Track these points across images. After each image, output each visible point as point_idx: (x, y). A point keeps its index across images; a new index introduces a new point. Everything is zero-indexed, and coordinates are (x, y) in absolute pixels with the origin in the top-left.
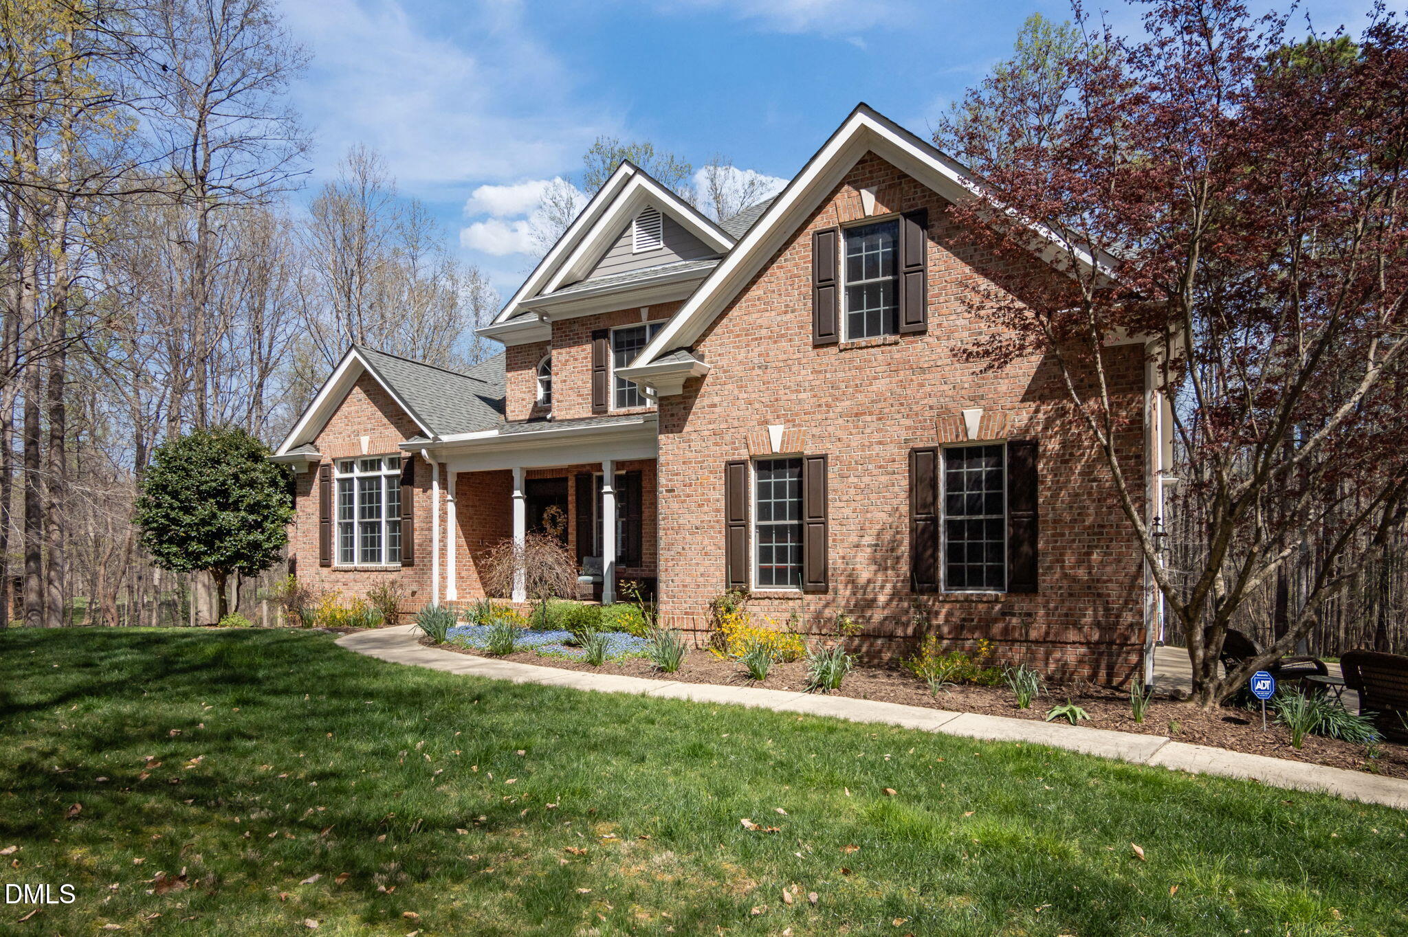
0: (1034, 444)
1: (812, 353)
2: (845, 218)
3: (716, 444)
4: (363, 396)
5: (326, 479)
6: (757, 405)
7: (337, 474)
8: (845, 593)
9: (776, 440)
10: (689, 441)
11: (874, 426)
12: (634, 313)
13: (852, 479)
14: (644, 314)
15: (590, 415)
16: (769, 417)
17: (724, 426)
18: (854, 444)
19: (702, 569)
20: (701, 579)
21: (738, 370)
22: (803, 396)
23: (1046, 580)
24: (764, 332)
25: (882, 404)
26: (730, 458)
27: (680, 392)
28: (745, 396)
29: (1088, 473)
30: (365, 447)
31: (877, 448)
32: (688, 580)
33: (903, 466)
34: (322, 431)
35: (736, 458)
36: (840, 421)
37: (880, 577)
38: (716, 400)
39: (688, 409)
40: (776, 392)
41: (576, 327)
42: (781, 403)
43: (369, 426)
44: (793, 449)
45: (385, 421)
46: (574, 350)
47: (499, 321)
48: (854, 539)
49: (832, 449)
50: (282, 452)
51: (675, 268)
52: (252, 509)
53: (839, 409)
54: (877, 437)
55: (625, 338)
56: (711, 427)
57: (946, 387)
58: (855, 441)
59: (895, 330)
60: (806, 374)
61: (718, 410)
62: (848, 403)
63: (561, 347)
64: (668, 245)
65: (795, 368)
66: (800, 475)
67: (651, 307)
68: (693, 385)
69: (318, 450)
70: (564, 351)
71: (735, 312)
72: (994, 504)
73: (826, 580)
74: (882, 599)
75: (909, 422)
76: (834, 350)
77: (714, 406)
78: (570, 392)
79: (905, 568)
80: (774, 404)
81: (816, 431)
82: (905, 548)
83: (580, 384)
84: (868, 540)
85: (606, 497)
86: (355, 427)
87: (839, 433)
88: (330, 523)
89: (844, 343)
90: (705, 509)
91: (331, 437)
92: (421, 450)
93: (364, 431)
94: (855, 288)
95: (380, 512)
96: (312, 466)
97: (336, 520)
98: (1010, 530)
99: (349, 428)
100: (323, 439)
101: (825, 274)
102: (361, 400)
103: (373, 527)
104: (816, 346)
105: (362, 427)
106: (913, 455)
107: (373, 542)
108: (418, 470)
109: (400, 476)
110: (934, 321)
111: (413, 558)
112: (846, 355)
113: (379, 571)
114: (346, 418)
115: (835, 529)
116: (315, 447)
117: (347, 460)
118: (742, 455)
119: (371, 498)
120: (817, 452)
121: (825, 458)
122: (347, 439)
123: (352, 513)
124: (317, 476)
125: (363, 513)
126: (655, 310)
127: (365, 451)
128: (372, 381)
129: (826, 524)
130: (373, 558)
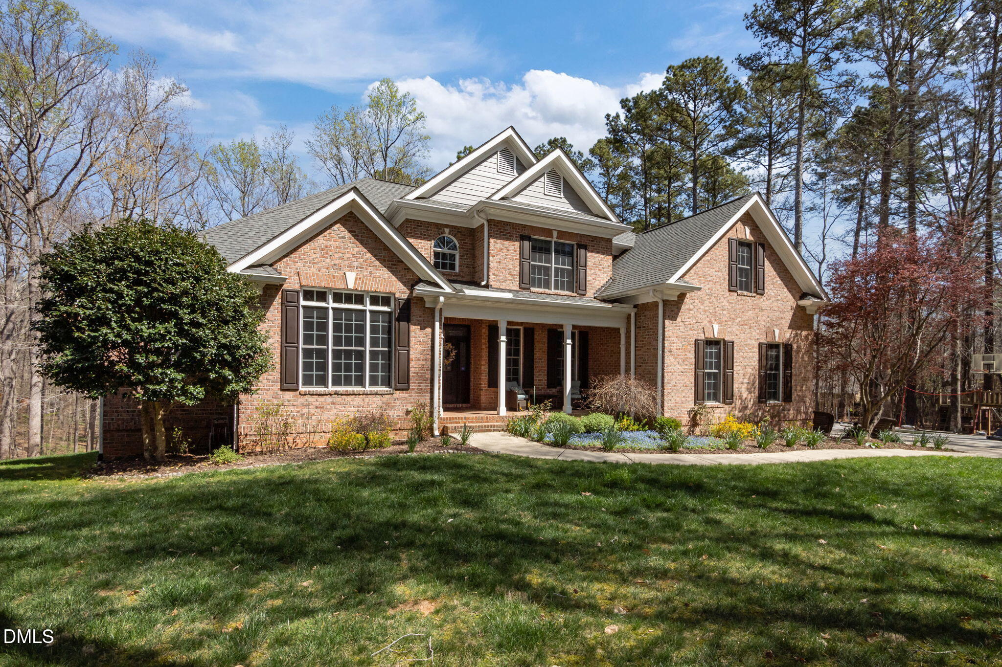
0: (791, 345)
1: (728, 293)
2: (739, 236)
3: (691, 329)
4: (347, 234)
5: (290, 303)
6: (708, 313)
7: (302, 301)
8: (738, 403)
9: (716, 332)
10: (679, 326)
11: (748, 331)
12: (549, 232)
13: (741, 353)
14: (555, 234)
15: (518, 289)
16: (713, 320)
17: (694, 321)
18: (742, 338)
19: (684, 394)
20: (684, 399)
22: (725, 312)
23: (794, 396)
24: (710, 278)
25: (751, 322)
26: (697, 338)
27: (676, 299)
28: (703, 308)
29: (802, 358)
30: (351, 281)
31: (749, 341)
32: (678, 399)
33: (756, 349)
34: (285, 256)
35: (699, 338)
36: (737, 327)
37: (749, 397)
38: (691, 307)
39: (679, 309)
40: (715, 309)
41: (508, 228)
42: (717, 314)
43: (356, 264)
44: (721, 337)
45: (377, 263)
46: (507, 243)
47: (408, 197)
48: (741, 380)
49: (735, 340)
50: (236, 269)
51: (568, 212)
53: (737, 321)
54: (749, 336)
55: (538, 245)
56: (689, 320)
57: (769, 319)
58: (742, 336)
59: (756, 292)
60: (725, 303)
61: (692, 312)
62: (739, 319)
63: (497, 238)
64: (566, 198)
65: (722, 299)
66: (720, 349)
67: (559, 231)
68: (682, 297)
69: (280, 273)
70: (499, 241)
71: (699, 265)
72: (777, 366)
73: (732, 398)
74: (750, 406)
75: (758, 331)
76: (735, 294)
77: (690, 310)
78: (503, 271)
79: (757, 392)
80: (714, 314)
81: (729, 330)
82: (757, 384)
83: (510, 266)
84: (746, 381)
86: (337, 262)
87: (738, 332)
88: (297, 348)
89: (739, 292)
90: (686, 362)
91: (300, 265)
92: (438, 297)
93: (350, 267)
94: (740, 268)
95: (361, 342)
96: (271, 289)
97: (301, 345)
98: (784, 378)
99: (328, 260)
100: (287, 264)
101: (734, 259)
102: (344, 238)
103: (348, 354)
104: (730, 291)
105: (346, 262)
106: (760, 345)
107: (348, 368)
108: (415, 311)
109: (390, 313)
110: (766, 291)
111: (408, 383)
112: (739, 297)
113: (367, 394)
114: (323, 250)
115: (735, 375)
116: (276, 270)
117: (315, 289)
118: (702, 337)
119: (349, 329)
120: (730, 340)
121: (733, 342)
122: (324, 271)
123: (323, 340)
124: (278, 299)
125: (337, 341)
126: (561, 234)
127: (351, 286)
128: (360, 224)
129: (733, 373)
130: (348, 382)
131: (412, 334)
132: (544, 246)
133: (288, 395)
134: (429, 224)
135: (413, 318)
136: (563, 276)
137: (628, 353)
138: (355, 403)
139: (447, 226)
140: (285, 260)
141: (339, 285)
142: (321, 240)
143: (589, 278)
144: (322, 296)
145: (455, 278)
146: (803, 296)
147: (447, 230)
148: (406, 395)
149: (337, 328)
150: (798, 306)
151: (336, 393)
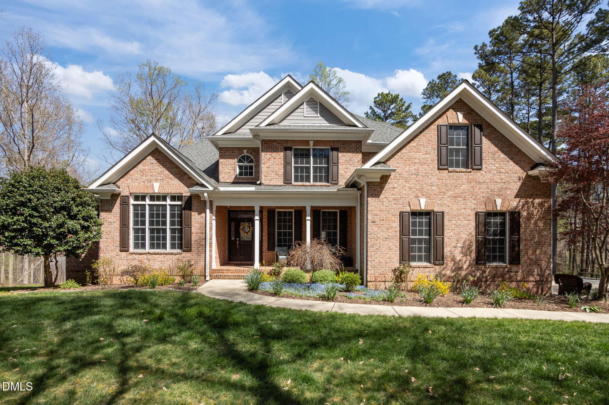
0: (519, 213)
1: (438, 172)
2: (451, 121)
3: (395, 204)
4: (154, 161)
5: (125, 203)
6: (414, 190)
7: (132, 201)
8: (450, 264)
9: (423, 204)
10: (383, 202)
11: (462, 202)
12: (307, 142)
13: (453, 222)
14: (311, 143)
15: (282, 184)
16: (419, 195)
17: (399, 197)
18: (454, 208)
19: (388, 256)
20: (388, 260)
21: (405, 175)
22: (433, 188)
23: (523, 259)
24: (417, 161)
25: (465, 194)
26: (402, 210)
27: (379, 180)
28: (409, 185)
29: (535, 224)
30: (156, 188)
31: (463, 211)
32: (382, 260)
33: (473, 217)
34: (122, 177)
35: (405, 210)
36: (449, 199)
37: (464, 259)
38: (395, 185)
39: (382, 188)
40: (422, 185)
41: (275, 144)
42: (425, 190)
43: (159, 178)
44: (429, 208)
45: (172, 176)
46: (274, 154)
47: (218, 134)
48: (454, 244)
49: (445, 210)
50: (93, 187)
51: (323, 126)
52: (85, 219)
53: (448, 195)
54: (463, 206)
55: (299, 152)
56: (393, 196)
57: (489, 190)
58: (455, 207)
59: (472, 168)
60: (434, 180)
61: (396, 190)
62: (451, 192)
63: (267, 152)
64: (322, 116)
65: (430, 176)
66: (430, 219)
67: (314, 141)
68: (385, 178)
69: (119, 188)
70: (268, 154)
71: (403, 151)
72: (503, 233)
73: (443, 260)
74: (465, 267)
75: (475, 202)
76: (447, 171)
77: (395, 188)
78: (272, 173)
79: (473, 255)
80: (421, 190)
81: (439, 202)
82: (474, 247)
83: (277, 169)
84: (460, 245)
85: (307, 221)
86: (149, 178)
87: (449, 204)
88: (129, 228)
89: (450, 169)
90: (390, 230)
91: (129, 181)
92: (204, 193)
93: (156, 180)
94: (451, 149)
95: (164, 223)
96: (115, 196)
97: (132, 227)
98: (509, 242)
99: (144, 177)
100: (123, 182)
101: (444, 141)
102: (153, 163)
103: (158, 231)
104: (439, 169)
105: (154, 178)
106: (477, 214)
107: (158, 238)
108: (194, 203)
109: (181, 205)
110: (484, 166)
111: (191, 247)
112: (451, 174)
113: (166, 254)
114: (141, 172)
115: (446, 240)
116: (117, 186)
117: (140, 194)
118: (408, 209)
119: (158, 216)
120: (440, 210)
121: (443, 213)
122: (142, 183)
123: (143, 223)
124: (118, 201)
125: (151, 223)
126: (316, 142)
127: (156, 191)
128: (162, 155)
129: (443, 239)
130: (158, 247)
131: (193, 217)
132: (305, 152)
133: (124, 254)
134: (234, 148)
135: (194, 207)
136: (321, 172)
138: (159, 259)
139: (245, 148)
140: (122, 180)
141: (151, 191)
142: (140, 166)
143: (341, 171)
144: (143, 198)
145: (251, 181)
146: (535, 166)
147: (245, 151)
148: (190, 255)
149: (151, 216)
150: (528, 176)
151: (149, 253)
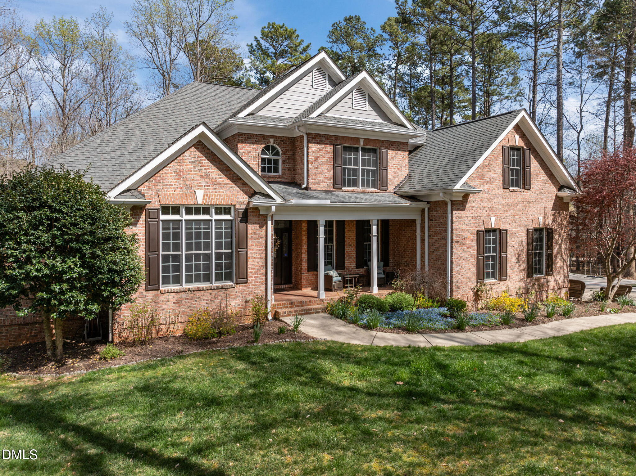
0: (552, 229)
1: (502, 191)
2: (511, 143)
3: (473, 223)
4: (196, 159)
5: (152, 219)
6: (487, 209)
7: (161, 216)
9: (493, 223)
10: (464, 220)
11: (518, 220)
12: (357, 140)
13: (513, 239)
14: (362, 142)
15: (332, 189)
16: (491, 213)
17: (476, 215)
18: (513, 226)
19: (468, 275)
20: (468, 280)
22: (500, 207)
23: (554, 270)
24: (488, 180)
25: (520, 213)
26: (478, 229)
27: (461, 199)
28: (483, 204)
30: (200, 198)
32: (463, 280)
33: (525, 234)
34: (148, 181)
35: (480, 229)
36: (510, 217)
38: (474, 204)
40: (492, 204)
41: (323, 139)
42: (494, 209)
43: (203, 183)
44: (497, 226)
45: (220, 181)
46: (322, 152)
47: (239, 115)
48: (513, 260)
49: (508, 228)
53: (509, 213)
54: (519, 224)
56: (472, 215)
57: (534, 209)
58: (514, 225)
59: (524, 188)
60: (500, 199)
61: (474, 208)
62: (512, 211)
64: (370, 110)
65: (498, 195)
66: (496, 236)
67: (365, 139)
68: (467, 197)
69: (144, 195)
72: (541, 247)
73: (506, 276)
75: (526, 220)
76: (508, 191)
77: (473, 207)
78: (320, 175)
79: (525, 270)
80: (491, 209)
81: (503, 220)
83: (326, 171)
86: (188, 182)
87: (510, 222)
88: (158, 255)
89: (511, 188)
90: (470, 250)
91: (159, 187)
92: (271, 206)
93: (199, 186)
94: (512, 170)
95: (208, 246)
96: (137, 209)
97: (161, 253)
98: (545, 256)
99: (181, 182)
100: (149, 187)
101: (507, 162)
102: (194, 162)
103: (198, 257)
104: (503, 188)
105: (196, 183)
106: (528, 231)
107: (198, 268)
108: (250, 217)
109: (232, 220)
110: (532, 186)
111: (247, 278)
112: (511, 193)
113: (214, 289)
114: (177, 173)
115: (509, 257)
116: (140, 193)
117: (171, 206)
118: (482, 228)
119: (198, 236)
120: (504, 228)
121: (507, 230)
122: (178, 191)
123: (177, 247)
124: (143, 217)
125: (189, 247)
126: (366, 141)
127: (200, 201)
128: (207, 150)
129: (506, 255)
130: (198, 280)
131: (249, 237)
133: (152, 294)
134: (257, 135)
135: (250, 224)
136: (368, 176)
137: (423, 240)
138: (205, 297)
139: (272, 137)
140: (146, 184)
141: (190, 202)
142: (174, 166)
143: (390, 176)
144: (176, 210)
145: (279, 180)
146: (561, 188)
147: (272, 140)
148: (245, 288)
149: (189, 236)
150: (557, 197)
151: (189, 290)
